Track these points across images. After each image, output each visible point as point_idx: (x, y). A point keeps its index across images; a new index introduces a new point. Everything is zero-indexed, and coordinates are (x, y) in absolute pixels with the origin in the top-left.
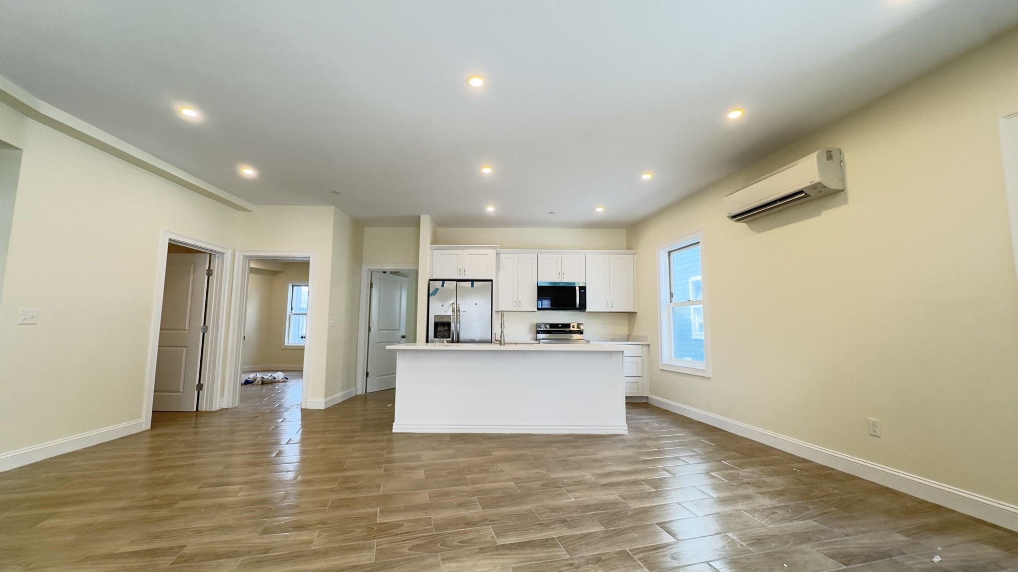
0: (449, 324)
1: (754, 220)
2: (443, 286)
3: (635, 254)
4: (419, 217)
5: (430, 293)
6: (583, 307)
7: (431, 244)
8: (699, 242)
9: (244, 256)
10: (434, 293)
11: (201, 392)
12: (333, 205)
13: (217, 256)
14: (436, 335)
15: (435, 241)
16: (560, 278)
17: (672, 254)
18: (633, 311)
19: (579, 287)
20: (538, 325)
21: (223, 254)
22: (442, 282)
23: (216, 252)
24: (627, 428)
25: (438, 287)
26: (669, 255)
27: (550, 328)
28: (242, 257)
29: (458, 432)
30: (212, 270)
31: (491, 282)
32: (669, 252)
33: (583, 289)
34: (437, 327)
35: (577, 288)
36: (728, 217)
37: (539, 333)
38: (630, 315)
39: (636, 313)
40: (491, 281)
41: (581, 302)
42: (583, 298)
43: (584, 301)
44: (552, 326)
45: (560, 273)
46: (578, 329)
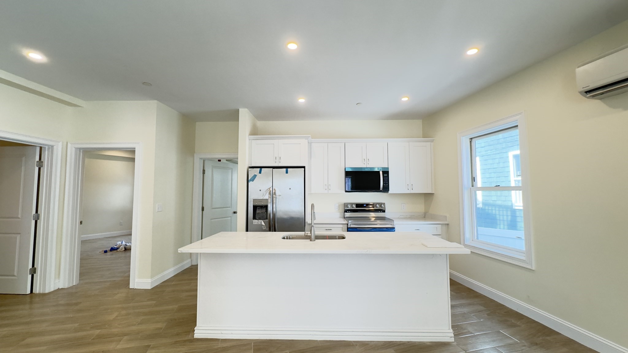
0: (266, 207)
1: (608, 97)
2: (260, 173)
3: (432, 141)
4: (238, 110)
5: (249, 179)
6: (386, 189)
7: (250, 135)
8: (517, 126)
9: (76, 149)
10: (253, 179)
11: (35, 275)
12: (156, 100)
13: (47, 149)
14: (255, 217)
15: (255, 132)
16: (365, 164)
17: (473, 140)
18: (431, 193)
19: (382, 171)
20: (346, 205)
21: (52, 146)
22: (259, 169)
23: (46, 145)
24: (453, 336)
25: (256, 174)
26: (471, 142)
27: (356, 207)
28: (74, 149)
29: (265, 338)
30: (42, 162)
31: (303, 169)
32: (471, 139)
33: (386, 173)
34: (256, 210)
35: (381, 173)
36: (581, 93)
37: (347, 212)
38: (428, 197)
39: (433, 193)
40: (304, 167)
41: (384, 185)
42: (386, 181)
43: (387, 185)
44: (358, 205)
45: (366, 160)
46: (381, 208)
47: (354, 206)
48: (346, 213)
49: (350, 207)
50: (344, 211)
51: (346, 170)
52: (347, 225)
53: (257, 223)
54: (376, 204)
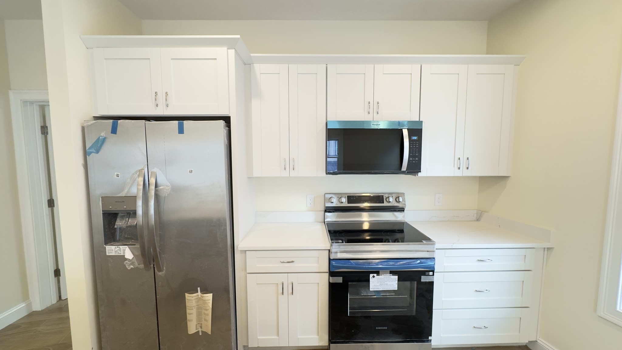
2: (114, 131)
5: (87, 148)
6: (415, 168)
10: (97, 149)
14: (109, 237)
16: (371, 113)
19: (408, 129)
20: (328, 196)
22: (112, 122)
25: (105, 134)
27: (348, 202)
31: (223, 122)
33: (416, 133)
35: (405, 132)
37: (329, 212)
40: (226, 118)
41: (411, 159)
42: (416, 153)
43: (417, 159)
44: (351, 199)
45: (371, 104)
46: (396, 204)
47: (344, 200)
48: (327, 214)
49: (335, 203)
50: (323, 209)
51: (328, 127)
52: (328, 251)
53: (116, 252)
54: (387, 196)
